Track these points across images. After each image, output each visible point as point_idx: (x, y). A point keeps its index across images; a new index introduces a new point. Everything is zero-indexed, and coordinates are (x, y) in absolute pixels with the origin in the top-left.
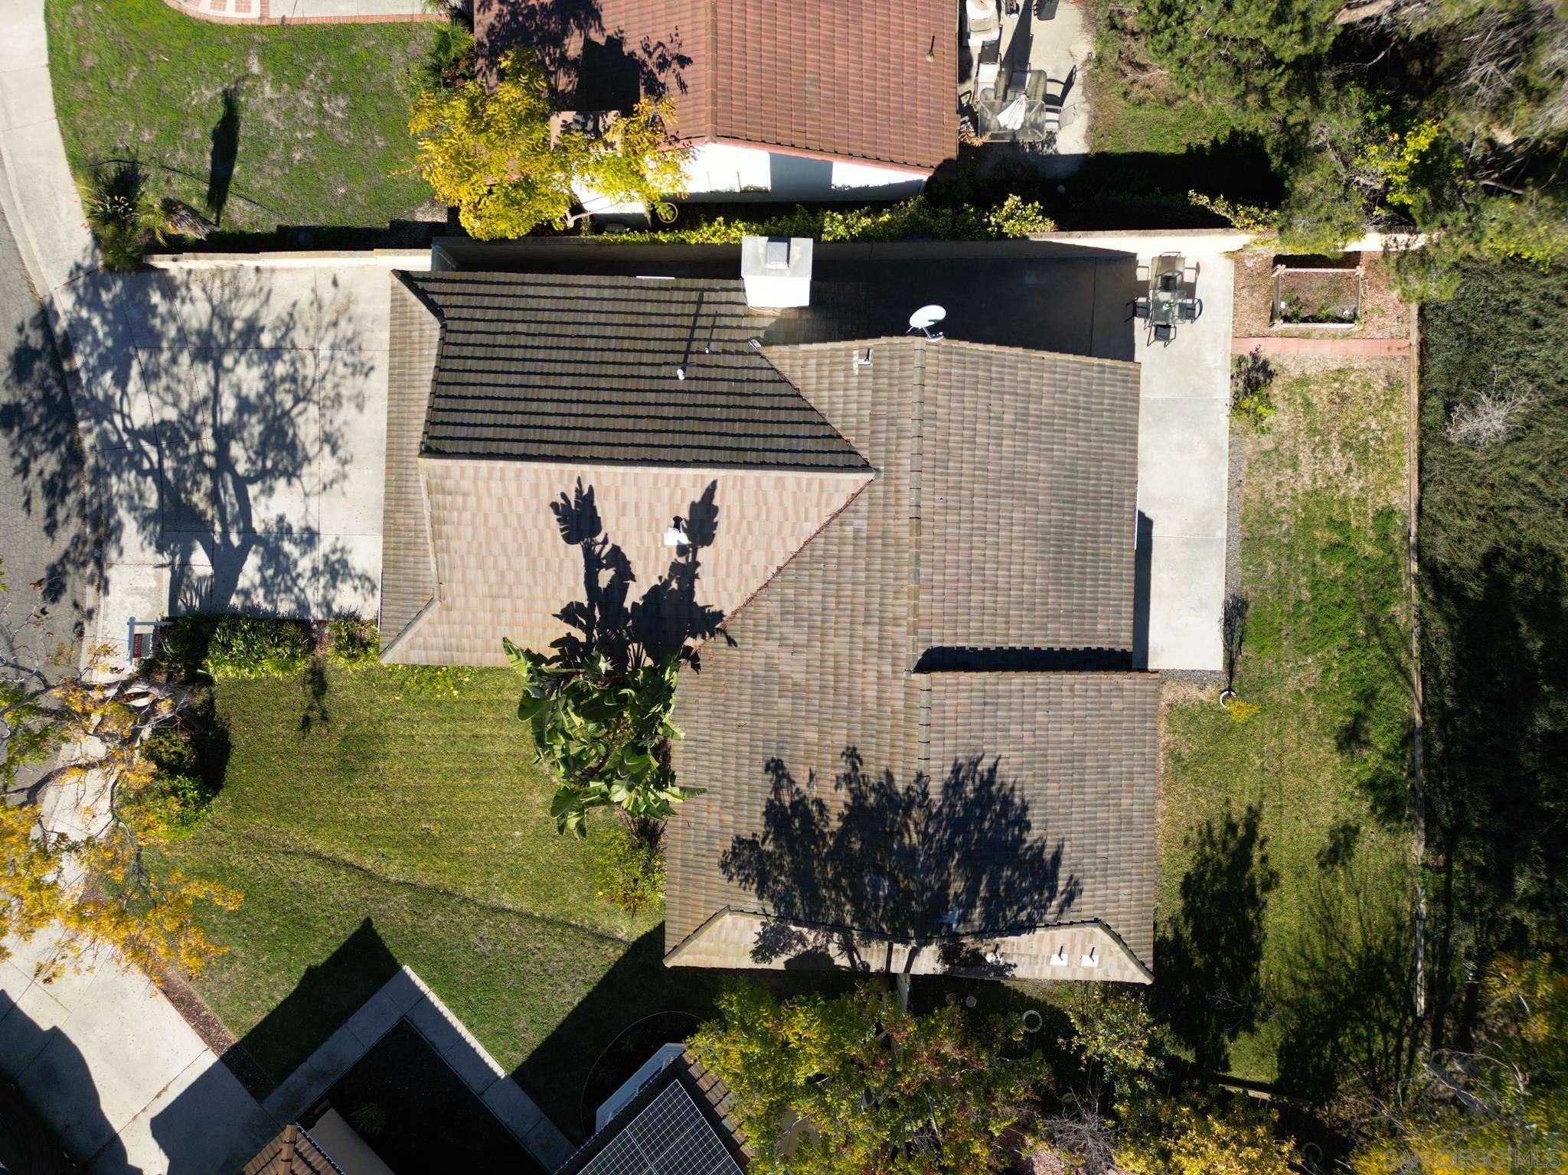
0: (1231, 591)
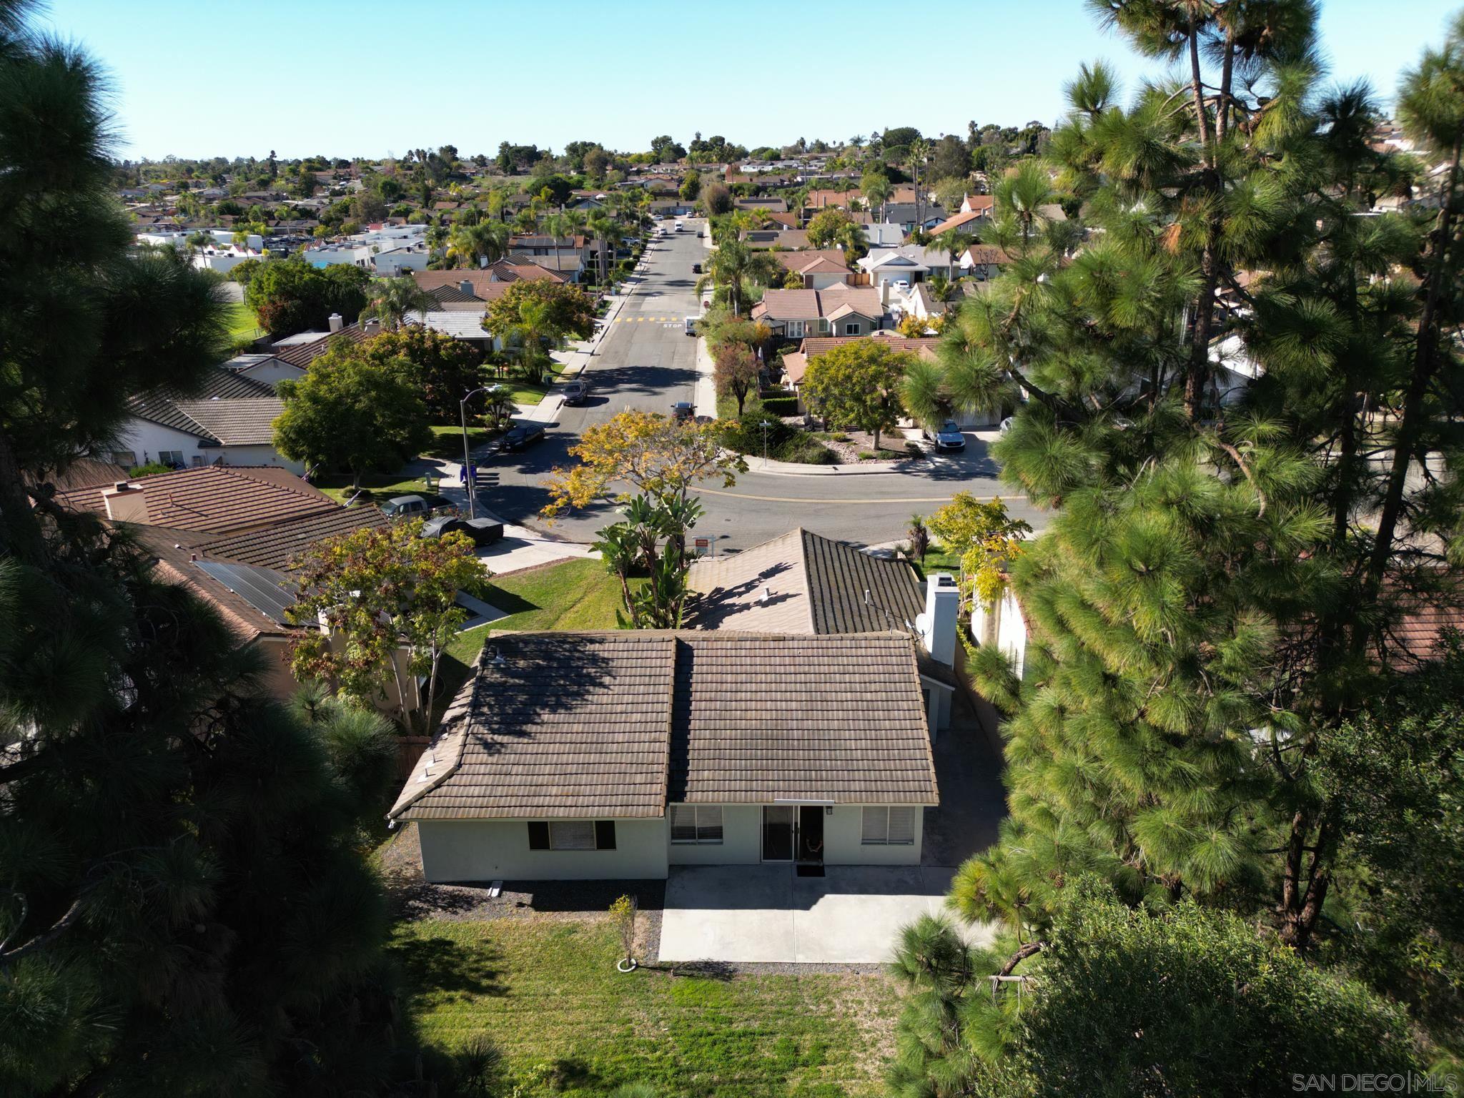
0: (741, 968)
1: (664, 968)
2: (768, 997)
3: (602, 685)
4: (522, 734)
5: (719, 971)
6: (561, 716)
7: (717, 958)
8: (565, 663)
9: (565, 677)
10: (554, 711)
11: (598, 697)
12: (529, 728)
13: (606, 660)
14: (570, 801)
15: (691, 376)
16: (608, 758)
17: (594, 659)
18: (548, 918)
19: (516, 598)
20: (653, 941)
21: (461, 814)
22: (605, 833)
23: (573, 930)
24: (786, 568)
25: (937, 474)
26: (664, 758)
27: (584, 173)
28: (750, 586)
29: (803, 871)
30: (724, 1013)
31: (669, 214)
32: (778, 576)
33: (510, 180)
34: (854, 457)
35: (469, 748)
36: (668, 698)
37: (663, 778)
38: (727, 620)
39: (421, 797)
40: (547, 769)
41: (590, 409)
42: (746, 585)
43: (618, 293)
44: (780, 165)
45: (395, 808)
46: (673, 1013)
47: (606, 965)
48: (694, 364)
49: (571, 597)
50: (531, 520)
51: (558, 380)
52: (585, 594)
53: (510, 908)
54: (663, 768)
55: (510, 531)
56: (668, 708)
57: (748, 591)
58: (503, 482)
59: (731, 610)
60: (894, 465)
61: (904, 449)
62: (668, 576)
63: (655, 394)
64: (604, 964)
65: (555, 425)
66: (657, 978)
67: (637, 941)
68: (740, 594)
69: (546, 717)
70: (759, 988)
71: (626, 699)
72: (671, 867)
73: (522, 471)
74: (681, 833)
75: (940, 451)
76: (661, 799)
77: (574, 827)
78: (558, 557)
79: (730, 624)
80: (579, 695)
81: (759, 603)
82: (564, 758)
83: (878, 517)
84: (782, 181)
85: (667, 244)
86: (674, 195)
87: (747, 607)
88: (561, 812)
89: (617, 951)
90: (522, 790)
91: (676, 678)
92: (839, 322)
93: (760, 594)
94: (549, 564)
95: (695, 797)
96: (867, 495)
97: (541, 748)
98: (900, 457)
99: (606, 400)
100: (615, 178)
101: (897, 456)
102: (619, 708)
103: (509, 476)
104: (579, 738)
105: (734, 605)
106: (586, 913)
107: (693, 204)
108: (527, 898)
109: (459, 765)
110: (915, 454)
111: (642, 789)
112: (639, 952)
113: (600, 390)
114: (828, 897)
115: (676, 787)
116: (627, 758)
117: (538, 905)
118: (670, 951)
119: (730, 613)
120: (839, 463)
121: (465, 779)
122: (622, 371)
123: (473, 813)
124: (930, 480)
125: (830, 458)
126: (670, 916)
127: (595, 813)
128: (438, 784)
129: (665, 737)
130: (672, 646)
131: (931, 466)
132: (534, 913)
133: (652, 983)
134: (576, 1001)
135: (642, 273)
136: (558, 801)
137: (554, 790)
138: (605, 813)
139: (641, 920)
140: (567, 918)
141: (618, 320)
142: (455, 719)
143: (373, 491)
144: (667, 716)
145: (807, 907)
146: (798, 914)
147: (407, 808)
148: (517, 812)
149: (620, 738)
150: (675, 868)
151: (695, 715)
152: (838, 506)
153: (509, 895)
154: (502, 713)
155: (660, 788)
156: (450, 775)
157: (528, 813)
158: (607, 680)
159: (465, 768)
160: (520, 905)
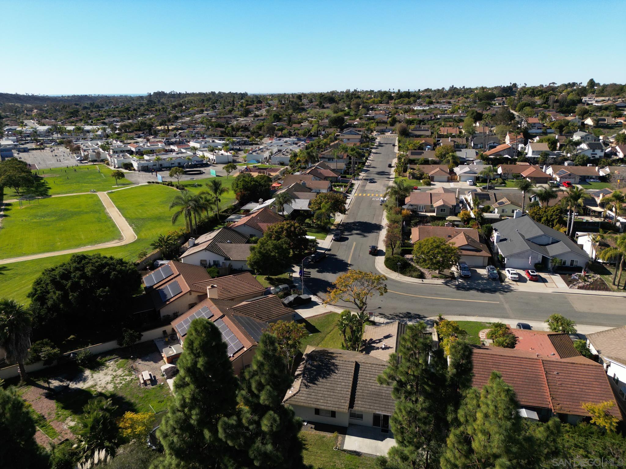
0: (363, 454)
1: (345, 451)
2: (368, 463)
3: (335, 373)
4: (315, 384)
5: (357, 454)
6: (324, 380)
7: (358, 450)
8: (326, 365)
9: (326, 369)
10: (323, 378)
11: (334, 376)
12: (316, 382)
13: (337, 365)
14: (325, 404)
15: (379, 228)
16: (335, 394)
17: (333, 364)
18: (318, 433)
19: (314, 327)
20: (343, 443)
21: (299, 404)
22: (333, 414)
23: (324, 437)
24: (391, 337)
25: (459, 287)
26: (349, 396)
27: (351, 108)
28: (380, 341)
29: (383, 431)
30: (357, 465)
31: (382, 132)
32: (389, 339)
33: (321, 111)
34: (430, 276)
35: (302, 386)
36: (351, 379)
37: (348, 402)
38: (372, 352)
39: (290, 398)
40: (320, 395)
41: (342, 243)
42: (379, 340)
43: (358, 179)
44: (432, 106)
45: (284, 400)
46: (345, 462)
47: (331, 448)
48: (381, 221)
49: (330, 329)
50: (320, 294)
51: (333, 227)
52: (334, 328)
53: (309, 428)
54: (349, 399)
55: (314, 298)
56: (351, 382)
57: (379, 342)
58: (312, 276)
59: (373, 348)
60: (443, 281)
61: (449, 274)
62: (357, 336)
63: (365, 236)
64: (330, 447)
65: (330, 250)
66: (342, 454)
67: (339, 443)
68: (377, 343)
69: (321, 380)
70: (367, 460)
71: (341, 378)
72: (349, 424)
73: (318, 272)
74: (353, 415)
75: (461, 277)
76: (347, 407)
77: (327, 411)
78: (327, 311)
79: (373, 353)
80: (328, 375)
81: (381, 348)
82: (325, 393)
83: (433, 305)
84: (431, 117)
85: (380, 149)
86: (385, 123)
87: (378, 348)
88: (323, 407)
89: (334, 445)
90: (314, 400)
91: (354, 374)
92: (438, 207)
93: (382, 345)
94: (324, 314)
95: (356, 408)
96: (431, 294)
97: (319, 389)
98: (447, 278)
99: (347, 239)
100: (363, 112)
101: (446, 277)
102: (339, 380)
103: (314, 274)
104: (328, 387)
105: (375, 347)
106: (327, 433)
107: (393, 128)
108: (313, 426)
109: (299, 391)
110: (452, 277)
111: (343, 404)
112: (339, 446)
113: (346, 233)
114: (388, 439)
115: (351, 405)
116: (340, 395)
117: (316, 429)
118: (346, 447)
119: (373, 350)
120: (424, 278)
121: (301, 395)
122: (354, 223)
123: (302, 404)
124: (455, 290)
125: (422, 276)
126: (348, 438)
127: (331, 409)
128: (294, 395)
129: (350, 390)
130: (354, 364)
131: (457, 283)
132: (315, 431)
133: (341, 454)
134: (323, 455)
135: (368, 167)
136: (322, 404)
137: (322, 401)
138: (334, 409)
139: (340, 437)
140: (322, 434)
141: (356, 195)
142: (299, 375)
143: (273, 277)
144: (351, 385)
145: (382, 440)
146: (379, 442)
147: (287, 400)
148: (312, 405)
149: (339, 389)
150: (351, 424)
151: (358, 385)
152: (421, 299)
153: (309, 425)
154: (310, 377)
155: (347, 404)
156: (297, 393)
157: (315, 406)
158: (337, 372)
159: (301, 392)
160: (312, 428)
